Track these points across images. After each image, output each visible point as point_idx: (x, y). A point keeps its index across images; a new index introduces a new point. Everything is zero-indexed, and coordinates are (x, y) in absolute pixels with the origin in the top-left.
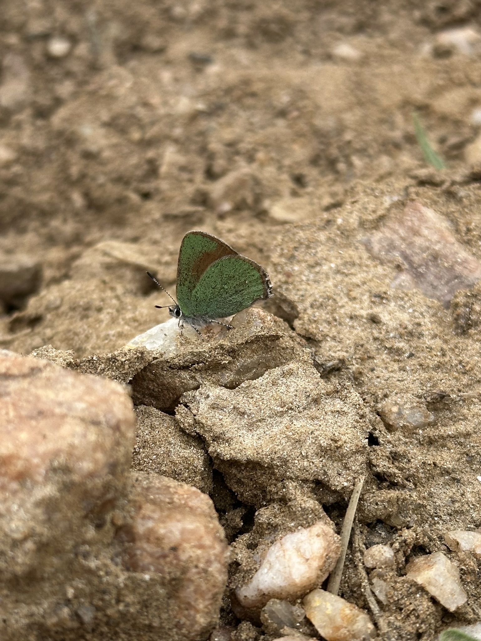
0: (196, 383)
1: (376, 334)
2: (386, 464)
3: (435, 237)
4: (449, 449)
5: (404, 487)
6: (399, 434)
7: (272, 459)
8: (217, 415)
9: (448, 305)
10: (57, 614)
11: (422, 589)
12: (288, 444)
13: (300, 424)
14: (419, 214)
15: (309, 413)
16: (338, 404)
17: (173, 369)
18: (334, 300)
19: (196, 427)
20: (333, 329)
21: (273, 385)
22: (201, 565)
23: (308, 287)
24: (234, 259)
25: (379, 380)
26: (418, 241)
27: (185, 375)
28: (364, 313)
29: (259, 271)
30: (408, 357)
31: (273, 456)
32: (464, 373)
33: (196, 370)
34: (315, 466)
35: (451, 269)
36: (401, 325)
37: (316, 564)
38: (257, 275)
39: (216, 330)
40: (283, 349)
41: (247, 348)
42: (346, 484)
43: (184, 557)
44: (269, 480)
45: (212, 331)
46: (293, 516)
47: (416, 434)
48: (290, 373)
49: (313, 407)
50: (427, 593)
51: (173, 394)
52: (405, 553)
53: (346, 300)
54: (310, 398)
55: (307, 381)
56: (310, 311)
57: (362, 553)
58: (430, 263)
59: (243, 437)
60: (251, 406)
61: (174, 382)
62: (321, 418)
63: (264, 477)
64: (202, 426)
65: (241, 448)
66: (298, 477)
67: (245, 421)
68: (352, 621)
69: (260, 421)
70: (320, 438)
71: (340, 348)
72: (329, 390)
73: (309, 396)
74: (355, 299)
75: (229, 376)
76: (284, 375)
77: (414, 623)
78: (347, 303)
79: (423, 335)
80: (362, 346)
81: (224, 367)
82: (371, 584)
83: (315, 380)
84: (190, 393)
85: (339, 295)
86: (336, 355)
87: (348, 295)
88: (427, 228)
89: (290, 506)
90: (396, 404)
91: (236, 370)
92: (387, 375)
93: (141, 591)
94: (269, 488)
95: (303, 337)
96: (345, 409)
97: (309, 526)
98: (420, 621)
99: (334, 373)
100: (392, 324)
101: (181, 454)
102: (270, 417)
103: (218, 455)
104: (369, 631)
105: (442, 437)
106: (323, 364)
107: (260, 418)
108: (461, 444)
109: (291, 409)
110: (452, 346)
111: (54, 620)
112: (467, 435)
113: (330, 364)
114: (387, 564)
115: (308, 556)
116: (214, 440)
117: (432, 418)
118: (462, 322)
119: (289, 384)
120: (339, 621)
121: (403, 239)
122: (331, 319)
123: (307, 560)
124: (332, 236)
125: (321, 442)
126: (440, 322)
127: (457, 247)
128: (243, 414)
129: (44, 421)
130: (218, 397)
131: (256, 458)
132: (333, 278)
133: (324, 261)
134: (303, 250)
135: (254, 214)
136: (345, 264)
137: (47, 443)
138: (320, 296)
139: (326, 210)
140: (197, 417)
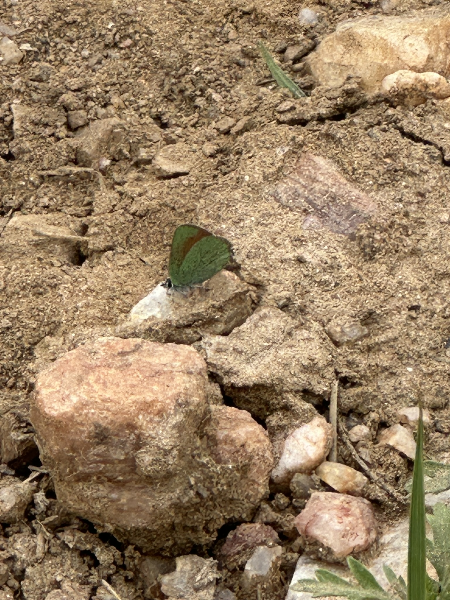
0: (198, 336)
1: (306, 273)
2: (347, 370)
3: (330, 182)
4: (384, 352)
5: (361, 385)
6: (345, 347)
7: (272, 380)
8: (223, 356)
9: (352, 237)
10: (188, 495)
11: (393, 449)
12: (280, 368)
13: (284, 353)
14: (312, 163)
15: (287, 343)
16: (305, 333)
17: (179, 328)
18: (264, 249)
19: (209, 368)
20: (272, 273)
21: (256, 327)
22: (261, 453)
23: (239, 241)
25: (319, 309)
26: (317, 187)
27: (189, 331)
28: (290, 255)
30: (335, 287)
31: (272, 378)
32: (380, 292)
33: (197, 326)
34: (302, 380)
35: (348, 206)
36: (321, 261)
37: (322, 444)
39: (196, 293)
41: (229, 303)
42: (325, 389)
43: (249, 450)
44: (271, 396)
46: (296, 416)
47: (356, 345)
48: (263, 318)
49: (289, 338)
50: (397, 450)
52: (375, 428)
53: (273, 247)
54: (285, 333)
55: (278, 320)
56: (247, 261)
57: (347, 434)
58: (331, 204)
59: (245, 369)
60: (245, 346)
62: (297, 346)
63: (267, 394)
64: (214, 366)
65: (247, 377)
66: (292, 390)
67: (243, 357)
68: (354, 477)
69: (254, 355)
70: (301, 360)
71: (282, 289)
72: (297, 324)
73: (284, 331)
74: (279, 245)
75: (221, 327)
77: (393, 472)
78: (274, 249)
79: (341, 267)
80: (299, 283)
81: (217, 321)
82: (358, 452)
85: (265, 243)
86: (282, 295)
87: (273, 243)
88: (322, 174)
89: (294, 410)
90: (338, 325)
91: (224, 321)
92: (325, 304)
93: (227, 475)
94: (271, 402)
95: (253, 284)
96: (311, 336)
97: (309, 421)
98: (396, 469)
100: (315, 261)
102: (261, 351)
103: (232, 384)
104: (365, 482)
105: (377, 344)
107: (253, 353)
108: (392, 347)
109: (274, 343)
110: (365, 272)
111: (186, 499)
112: (395, 339)
113: (281, 302)
114: (366, 437)
115: (314, 440)
116: (225, 375)
117: (366, 331)
118: (368, 250)
119: (266, 325)
120: (346, 478)
121: (305, 187)
122: (267, 265)
123: (315, 443)
124: (246, 193)
125: (303, 362)
126: (350, 253)
127: (349, 186)
128: (241, 352)
129: (161, 377)
130: (219, 343)
131: (260, 381)
132: (256, 229)
133: (245, 216)
134: (224, 209)
135: (132, 163)
136: (263, 216)
137: (171, 390)
138: (251, 247)
139: (212, 156)
140: (208, 361)
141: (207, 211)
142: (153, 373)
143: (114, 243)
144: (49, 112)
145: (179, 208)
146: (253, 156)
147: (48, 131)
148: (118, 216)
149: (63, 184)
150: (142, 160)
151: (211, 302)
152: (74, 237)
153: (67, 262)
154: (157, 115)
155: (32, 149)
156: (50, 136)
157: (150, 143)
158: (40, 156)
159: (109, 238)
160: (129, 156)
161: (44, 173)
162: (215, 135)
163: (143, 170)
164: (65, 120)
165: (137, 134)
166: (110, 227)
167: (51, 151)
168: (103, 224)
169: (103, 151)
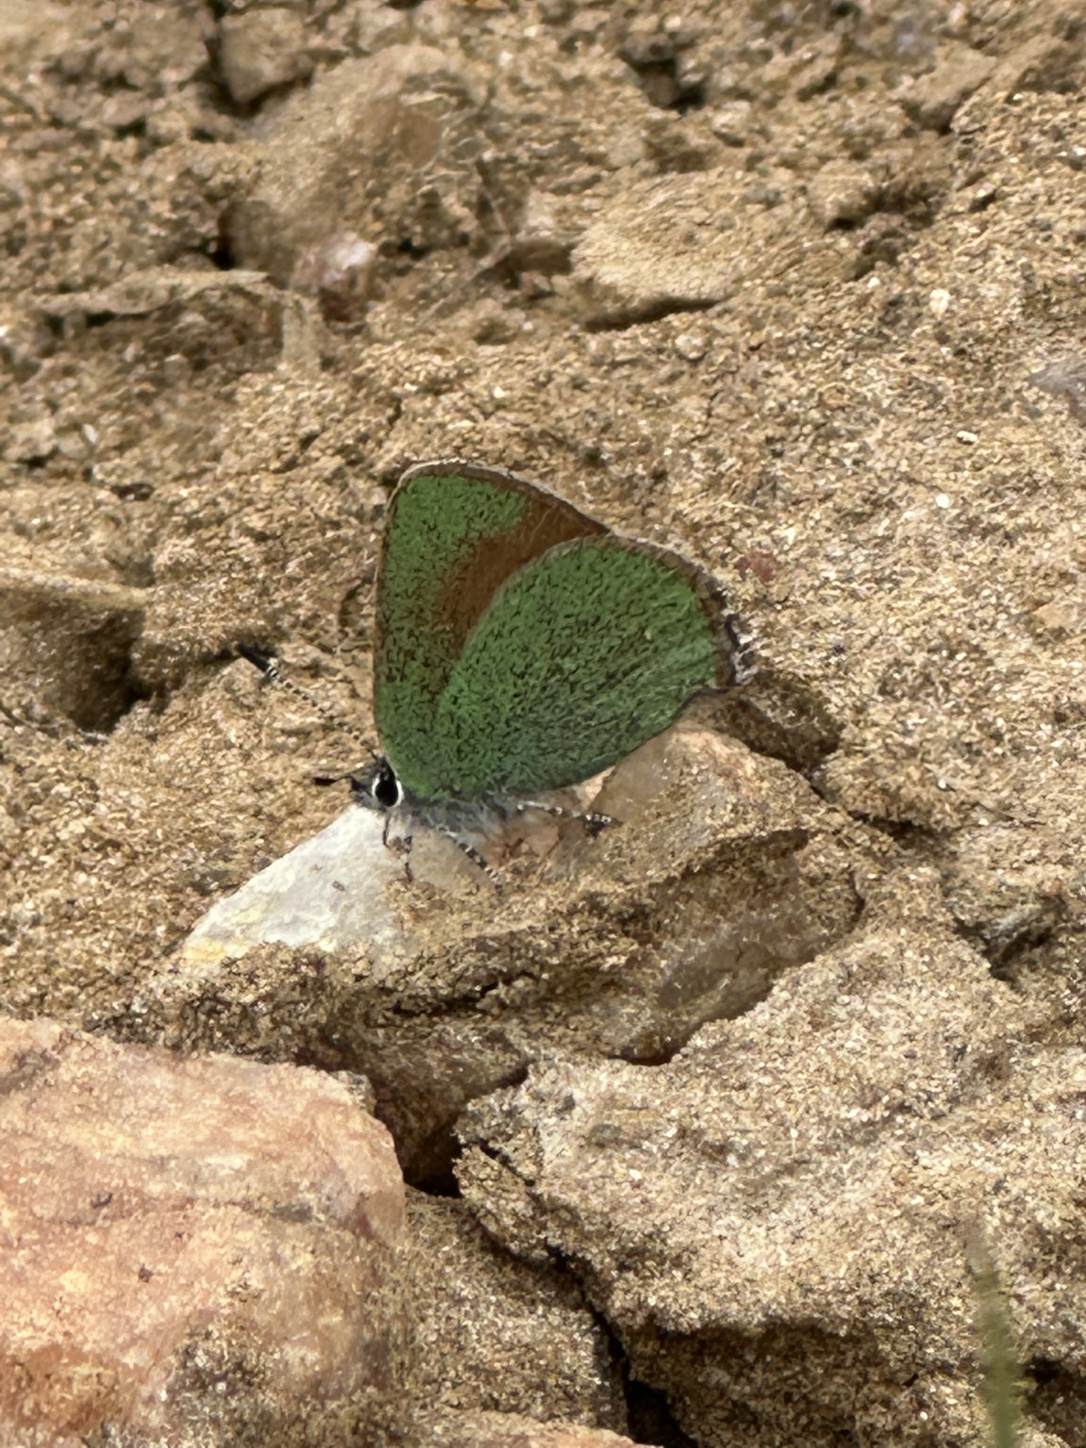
0: (510, 1061)
7: (864, 1305)
8: (620, 1169)
12: (915, 1239)
13: (947, 1163)
15: (972, 1114)
17: (409, 1014)
18: (977, 650)
19: (543, 1227)
20: (994, 774)
21: (816, 1026)
23: (857, 609)
24: (594, 553)
27: (461, 1031)
29: (693, 585)
31: (864, 1291)
33: (503, 1006)
34: (1031, 1309)
38: (688, 600)
39: (541, 841)
40: (813, 881)
41: (690, 896)
44: (859, 1387)
45: (524, 847)
48: (874, 972)
49: (984, 1089)
51: (420, 1116)
53: (1025, 644)
54: (969, 1059)
55: (944, 994)
56: (879, 712)
59: (735, 1241)
60: (746, 1120)
61: (422, 1065)
62: (1025, 1130)
63: (838, 1380)
64: (569, 1217)
65: (735, 1280)
66: (970, 1358)
67: (731, 1178)
69: (789, 1170)
70: (1031, 1203)
71: (1035, 852)
72: (1038, 1017)
73: (962, 1052)
74: (1059, 634)
75: (634, 1017)
76: (850, 982)
78: (1028, 654)
81: (613, 983)
83: (975, 986)
84: (491, 1100)
86: (1027, 879)
87: (1029, 623)
91: (656, 990)
94: (861, 1420)
95: (878, 823)
99: (1025, 955)
101: (507, 1336)
102: (827, 1150)
103: (651, 1317)
106: (980, 926)
107: (787, 1160)
109: (903, 1108)
113: (1008, 920)
116: (622, 1268)
119: (876, 1014)
122: (975, 735)
124: (920, 370)
125: (1040, 1216)
128: (720, 1151)
129: (121, 1228)
130: (611, 1101)
131: (802, 1307)
132: (956, 557)
133: (903, 487)
134: (804, 447)
135: (486, 262)
136: (996, 488)
137: (157, 1299)
138: (915, 642)
139: (845, 223)
140: (541, 1189)
141: (714, 456)
142: (84, 1204)
143: (273, 618)
144: (139, 21)
145: (621, 456)
146: (990, 199)
147: (115, 109)
148: (310, 486)
149: (139, 360)
150: (532, 248)
151: (586, 883)
152: (96, 586)
153: (39, 710)
154: (655, 49)
155: (24, 193)
156: (122, 132)
157: (585, 172)
158: (58, 223)
159: (246, 594)
160: (470, 226)
161: (59, 303)
162: (894, 129)
163: (535, 299)
164: (199, 57)
165: (536, 132)
166: (260, 537)
167: (114, 199)
168: (221, 520)
169: (351, 207)
